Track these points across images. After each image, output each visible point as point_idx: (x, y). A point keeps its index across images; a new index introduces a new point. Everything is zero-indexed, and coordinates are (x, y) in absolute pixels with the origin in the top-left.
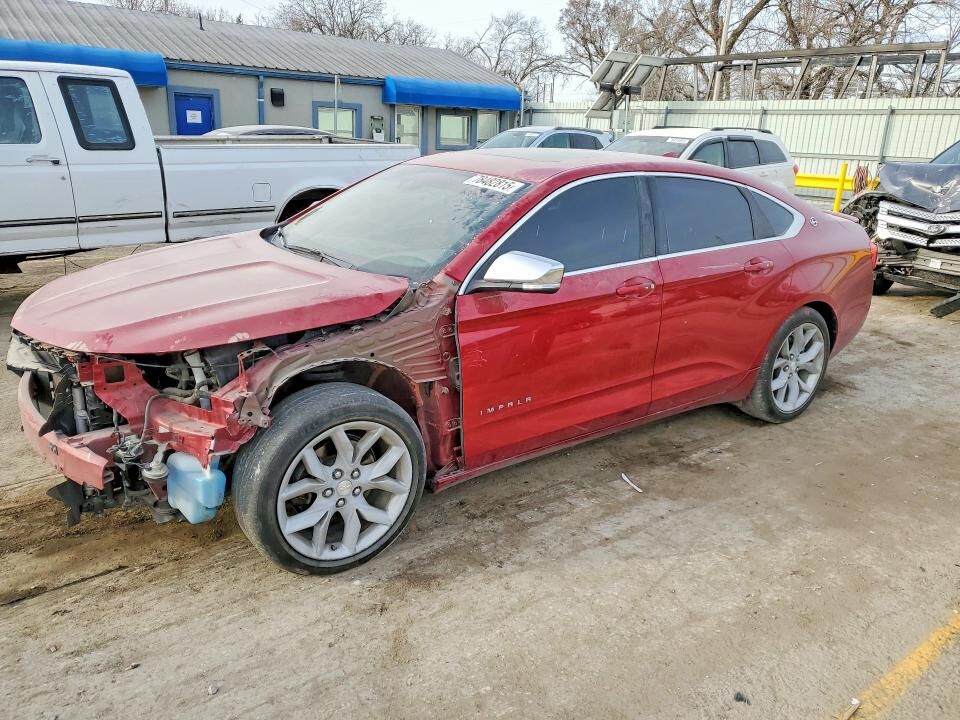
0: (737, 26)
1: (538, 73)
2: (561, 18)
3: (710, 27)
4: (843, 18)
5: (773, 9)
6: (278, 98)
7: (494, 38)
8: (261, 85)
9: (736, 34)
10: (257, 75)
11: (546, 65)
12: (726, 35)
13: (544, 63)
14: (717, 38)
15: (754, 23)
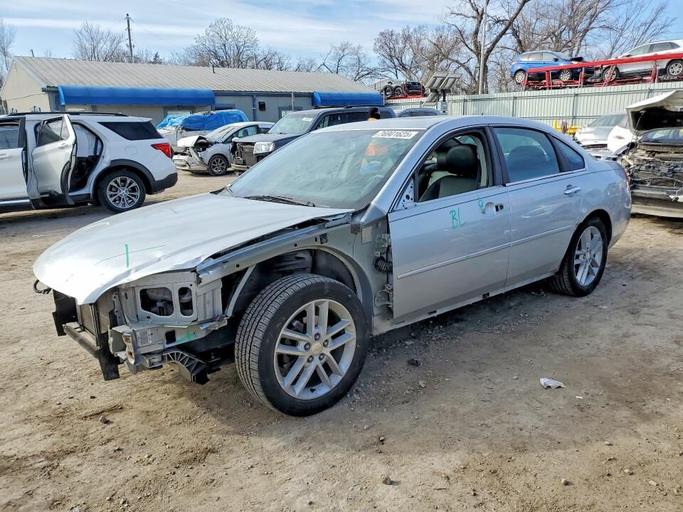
0: (489, 46)
1: (363, 79)
2: (375, 44)
3: (473, 47)
4: (550, 38)
5: (508, 36)
6: (262, 107)
7: (334, 58)
8: (254, 100)
9: (489, 51)
10: (252, 95)
11: (368, 74)
12: (483, 52)
13: (367, 72)
14: (478, 55)
15: (498, 44)
